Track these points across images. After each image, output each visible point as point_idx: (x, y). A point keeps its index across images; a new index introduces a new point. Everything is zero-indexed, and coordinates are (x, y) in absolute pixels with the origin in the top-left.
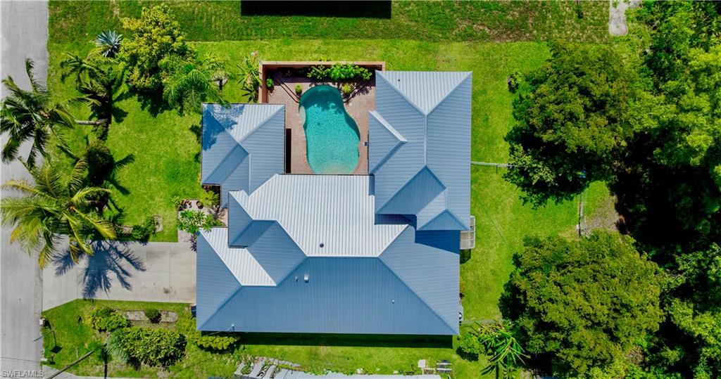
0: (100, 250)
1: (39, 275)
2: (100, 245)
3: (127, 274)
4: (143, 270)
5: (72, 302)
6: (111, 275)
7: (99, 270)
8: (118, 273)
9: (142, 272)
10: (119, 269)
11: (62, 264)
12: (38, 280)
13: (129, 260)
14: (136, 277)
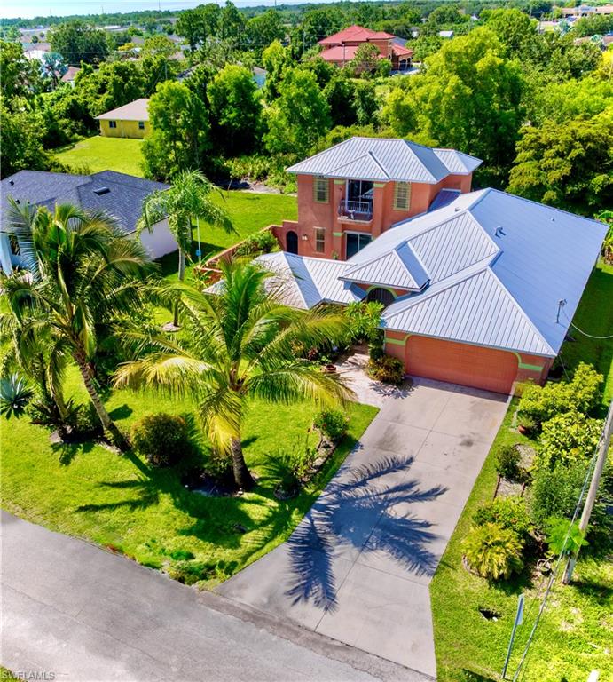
0: (335, 510)
1: (327, 645)
2: (323, 508)
3: (410, 485)
4: (411, 460)
5: (434, 600)
6: (398, 511)
7: (377, 525)
8: (400, 499)
9: (414, 463)
10: (391, 496)
11: (317, 589)
12: (342, 653)
13: (378, 475)
14: (423, 474)
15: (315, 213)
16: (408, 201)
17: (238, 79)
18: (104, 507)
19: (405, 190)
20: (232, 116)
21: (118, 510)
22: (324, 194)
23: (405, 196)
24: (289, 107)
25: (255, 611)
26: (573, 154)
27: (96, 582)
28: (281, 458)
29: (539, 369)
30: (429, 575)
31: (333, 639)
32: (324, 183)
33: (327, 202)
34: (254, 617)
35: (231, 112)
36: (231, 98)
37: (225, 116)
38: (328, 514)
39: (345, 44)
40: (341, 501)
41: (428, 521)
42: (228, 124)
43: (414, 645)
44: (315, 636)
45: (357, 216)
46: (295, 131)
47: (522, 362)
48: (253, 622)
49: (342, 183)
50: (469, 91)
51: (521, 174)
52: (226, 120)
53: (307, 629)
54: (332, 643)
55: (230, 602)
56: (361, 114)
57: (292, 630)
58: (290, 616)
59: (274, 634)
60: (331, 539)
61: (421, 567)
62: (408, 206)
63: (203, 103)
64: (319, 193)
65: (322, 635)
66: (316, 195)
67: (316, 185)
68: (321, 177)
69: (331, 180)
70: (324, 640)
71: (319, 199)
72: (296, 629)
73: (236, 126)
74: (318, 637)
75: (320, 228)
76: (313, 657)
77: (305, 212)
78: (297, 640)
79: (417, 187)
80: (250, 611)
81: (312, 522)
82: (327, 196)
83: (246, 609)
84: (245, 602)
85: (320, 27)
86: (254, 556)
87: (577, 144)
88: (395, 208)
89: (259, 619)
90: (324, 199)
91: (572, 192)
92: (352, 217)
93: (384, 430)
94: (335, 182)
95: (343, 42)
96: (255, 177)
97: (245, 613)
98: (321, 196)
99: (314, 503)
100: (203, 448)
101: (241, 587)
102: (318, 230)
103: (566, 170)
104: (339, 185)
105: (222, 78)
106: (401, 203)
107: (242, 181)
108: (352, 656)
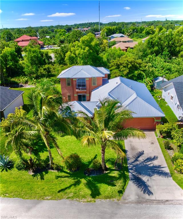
5: (177, 182)
7: (149, 169)
9: (145, 152)
12: (167, 203)
13: (139, 157)
15: (67, 90)
16: (96, 83)
17: (10, 51)
18: (66, 188)
19: (95, 80)
20: (11, 64)
21: (71, 188)
22: (69, 83)
23: (95, 81)
24: (31, 60)
25: (138, 201)
26: (129, 66)
27: (86, 210)
28: (110, 159)
29: (160, 120)
30: (170, 177)
31: (162, 200)
32: (69, 80)
33: (71, 86)
34: (138, 202)
35: (10, 63)
36: (10, 58)
37: (9, 64)
38: (134, 170)
39: (23, 41)
40: (134, 166)
41: (159, 165)
42: (10, 67)
43: (181, 194)
44: (157, 201)
45: (82, 89)
46: (35, 67)
47: (156, 120)
48: (139, 204)
49: (75, 79)
50: (91, 51)
51: (115, 73)
52: (9, 65)
53: (154, 200)
54: (163, 201)
55: (129, 201)
56: (47, 61)
57: (151, 202)
58: (147, 199)
59: (148, 204)
60: (140, 176)
61: (167, 176)
62: (96, 84)
63: (3, 60)
64: (68, 83)
65: (159, 200)
66: (67, 84)
67: (67, 81)
68: (68, 78)
69: (72, 79)
70: (160, 201)
71: (68, 85)
72: (151, 201)
73: (13, 67)
74: (158, 201)
75: (69, 94)
76: (162, 206)
77: (64, 90)
78: (154, 204)
79: (98, 78)
80: (136, 201)
81: (132, 173)
82: (70, 84)
83: (135, 201)
84: (133, 199)
85: (9, 36)
86: (125, 187)
87: (129, 64)
88: (92, 85)
89: (141, 202)
90: (70, 85)
91: (130, 76)
92: (81, 89)
93: (130, 145)
94: (74, 79)
95: (22, 40)
96: (24, 83)
97: (135, 202)
98: (69, 84)
99: (128, 169)
100: (85, 163)
101: (128, 196)
102: (68, 95)
103: (128, 71)
104: (75, 80)
105: (4, 52)
106: (94, 84)
107: (20, 85)
108: (170, 202)
